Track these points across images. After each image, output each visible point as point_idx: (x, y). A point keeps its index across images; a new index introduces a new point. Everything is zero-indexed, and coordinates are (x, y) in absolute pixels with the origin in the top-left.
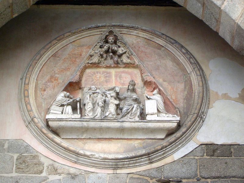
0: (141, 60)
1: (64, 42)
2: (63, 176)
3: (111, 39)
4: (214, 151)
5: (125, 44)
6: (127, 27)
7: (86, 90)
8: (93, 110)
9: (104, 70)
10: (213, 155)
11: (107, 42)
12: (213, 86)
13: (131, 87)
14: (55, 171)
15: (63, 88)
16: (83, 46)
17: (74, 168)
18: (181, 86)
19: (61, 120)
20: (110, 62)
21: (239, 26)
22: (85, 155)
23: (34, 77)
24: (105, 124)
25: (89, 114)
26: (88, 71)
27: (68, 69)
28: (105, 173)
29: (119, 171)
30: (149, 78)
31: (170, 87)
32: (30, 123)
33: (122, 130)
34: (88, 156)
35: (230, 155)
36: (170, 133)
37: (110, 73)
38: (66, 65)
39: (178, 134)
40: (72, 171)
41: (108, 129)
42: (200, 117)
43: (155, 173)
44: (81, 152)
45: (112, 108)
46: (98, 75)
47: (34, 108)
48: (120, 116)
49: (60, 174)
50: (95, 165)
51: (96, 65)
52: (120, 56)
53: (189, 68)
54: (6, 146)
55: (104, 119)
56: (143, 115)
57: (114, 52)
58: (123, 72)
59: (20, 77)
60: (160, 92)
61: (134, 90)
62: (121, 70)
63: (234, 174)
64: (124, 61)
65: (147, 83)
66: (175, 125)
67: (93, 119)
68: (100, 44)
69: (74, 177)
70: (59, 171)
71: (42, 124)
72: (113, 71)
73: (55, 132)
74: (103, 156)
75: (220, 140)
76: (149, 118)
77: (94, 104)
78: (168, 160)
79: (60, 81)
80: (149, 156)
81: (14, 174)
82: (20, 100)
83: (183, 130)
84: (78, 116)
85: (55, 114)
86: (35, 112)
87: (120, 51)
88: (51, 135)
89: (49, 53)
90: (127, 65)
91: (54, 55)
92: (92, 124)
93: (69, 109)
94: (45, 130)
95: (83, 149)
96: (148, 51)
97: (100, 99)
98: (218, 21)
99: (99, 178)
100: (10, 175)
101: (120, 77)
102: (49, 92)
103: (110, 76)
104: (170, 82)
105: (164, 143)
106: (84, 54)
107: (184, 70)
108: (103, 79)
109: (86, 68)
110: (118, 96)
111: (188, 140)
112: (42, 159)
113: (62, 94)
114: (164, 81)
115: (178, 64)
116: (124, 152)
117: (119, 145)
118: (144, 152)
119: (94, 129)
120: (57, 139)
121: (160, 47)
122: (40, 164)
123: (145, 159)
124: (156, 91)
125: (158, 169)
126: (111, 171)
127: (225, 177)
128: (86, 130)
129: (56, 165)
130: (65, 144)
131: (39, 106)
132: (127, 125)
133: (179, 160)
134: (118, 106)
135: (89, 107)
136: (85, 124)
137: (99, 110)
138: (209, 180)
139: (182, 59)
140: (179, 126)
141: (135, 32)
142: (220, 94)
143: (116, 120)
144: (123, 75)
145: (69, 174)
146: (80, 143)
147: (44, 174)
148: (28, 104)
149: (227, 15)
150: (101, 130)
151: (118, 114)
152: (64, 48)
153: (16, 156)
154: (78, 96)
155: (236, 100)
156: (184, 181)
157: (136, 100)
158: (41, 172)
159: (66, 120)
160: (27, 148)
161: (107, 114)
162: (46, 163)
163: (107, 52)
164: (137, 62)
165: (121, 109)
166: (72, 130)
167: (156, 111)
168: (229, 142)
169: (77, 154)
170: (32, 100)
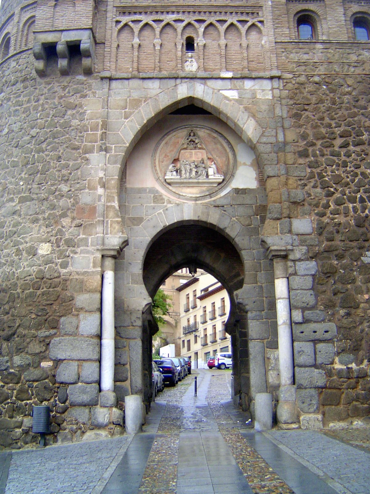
0: (206, 145)
1: (170, 136)
2: (173, 204)
3: (192, 134)
4: (238, 192)
5: (199, 137)
6: (200, 128)
7: (181, 162)
8: (185, 173)
9: (189, 151)
10: (238, 194)
11: (190, 136)
12: (239, 159)
13: (202, 162)
14: (169, 202)
15: (172, 161)
16: (179, 138)
17: (178, 201)
18: (224, 159)
19: (171, 179)
20: (192, 146)
21: (250, 139)
22: (182, 195)
23: (158, 155)
24: (191, 181)
25: (184, 176)
26: (182, 151)
27: (172, 151)
28: (191, 203)
29: (197, 202)
30: (210, 156)
31: (219, 160)
32: (158, 179)
33: (198, 183)
34: (184, 196)
35: (246, 193)
36: (219, 184)
37: (192, 152)
38: (172, 148)
39: (222, 185)
40: (177, 202)
41: (192, 183)
42: (233, 175)
43: (212, 203)
44: (181, 194)
45: (194, 173)
46: (187, 154)
47: (159, 171)
48: (197, 176)
49: (172, 204)
50: (187, 199)
51: (186, 149)
52: (197, 144)
53: (228, 150)
54: (148, 190)
55: (191, 178)
56: (207, 176)
57: (194, 142)
58: (198, 152)
59: (151, 155)
60: (215, 163)
61: (203, 163)
62: (197, 150)
63: (247, 203)
64: (199, 147)
65: (209, 159)
66: (221, 180)
67: (186, 178)
68: (187, 138)
69: (178, 205)
70: (172, 202)
71: (163, 181)
72: (193, 151)
73: (169, 184)
74: (190, 195)
75: (241, 187)
76: (210, 177)
77: (185, 171)
78: (218, 196)
79: (170, 157)
80: (210, 195)
81: (152, 204)
82: (152, 168)
83: (225, 182)
84: (179, 177)
85: (169, 176)
86: (160, 175)
87: (197, 141)
88: (168, 186)
89: (164, 142)
90: (200, 149)
91: (166, 143)
92: (185, 181)
93: (175, 173)
94: (164, 183)
95: (182, 192)
96: (209, 140)
97: (188, 167)
98: (241, 133)
99: (189, 205)
100: (150, 205)
101: (197, 155)
102: (165, 163)
103: (192, 154)
104: (219, 157)
105: (217, 189)
106: (179, 142)
107: (226, 150)
108: (189, 156)
109: (181, 150)
110: (196, 167)
111: (227, 187)
112: (164, 197)
113: (171, 166)
114: (217, 156)
115: (223, 147)
116: (200, 193)
117: (197, 189)
118: (207, 193)
119: (186, 183)
120: (170, 188)
121: (214, 138)
122: (163, 199)
123: (208, 196)
124: (213, 163)
125: (214, 201)
126: (194, 202)
127: (243, 205)
128: (183, 183)
129: (170, 200)
130: (174, 190)
131: (161, 171)
132: (200, 181)
133: (223, 196)
134: (196, 172)
135: (183, 172)
136: (182, 181)
137: (188, 174)
138: (236, 206)
139: (225, 145)
140: (223, 180)
141: (203, 130)
142: (242, 163)
143: (196, 178)
144: (198, 153)
145: (176, 204)
146: (180, 189)
147: (165, 204)
148: (156, 170)
149: (245, 132)
150: (189, 183)
151: (196, 175)
152: (170, 139)
153: (152, 195)
154: (178, 165)
155: (249, 166)
156: (225, 206)
157: (204, 168)
158: (164, 203)
159: (174, 179)
160: (157, 191)
161: (192, 176)
162: (166, 199)
163: (190, 141)
164: (204, 147)
165: (198, 173)
166: (176, 183)
167: (213, 174)
168: (245, 187)
169: (180, 195)
170: (158, 168)
